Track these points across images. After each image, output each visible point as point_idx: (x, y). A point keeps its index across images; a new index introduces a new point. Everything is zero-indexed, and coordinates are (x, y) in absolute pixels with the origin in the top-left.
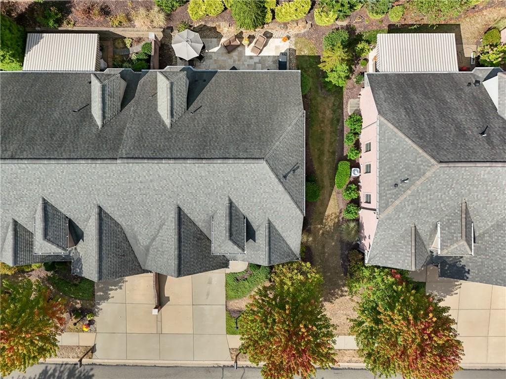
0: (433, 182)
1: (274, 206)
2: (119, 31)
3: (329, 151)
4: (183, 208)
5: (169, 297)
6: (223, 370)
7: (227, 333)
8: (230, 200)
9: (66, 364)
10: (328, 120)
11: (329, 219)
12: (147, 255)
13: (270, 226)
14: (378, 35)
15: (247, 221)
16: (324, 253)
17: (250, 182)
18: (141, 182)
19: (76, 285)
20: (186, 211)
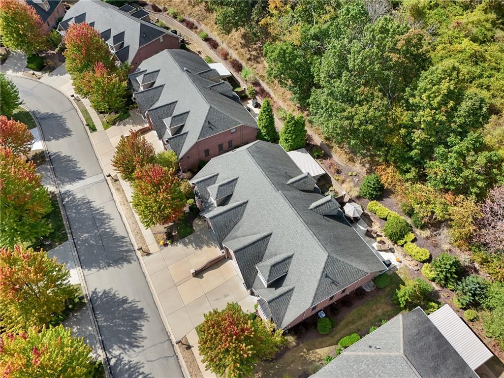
0: (391, 363)
1: (305, 283)
2: (333, 181)
3: (357, 326)
4: (272, 236)
5: (203, 277)
6: (168, 340)
7: (196, 328)
8: (293, 255)
9: (133, 246)
10: (375, 314)
11: (314, 355)
12: (232, 239)
13: (291, 290)
14: (447, 304)
15: (286, 275)
16: (289, 365)
17: (311, 257)
18: (275, 207)
19: (186, 225)
20: (271, 239)
